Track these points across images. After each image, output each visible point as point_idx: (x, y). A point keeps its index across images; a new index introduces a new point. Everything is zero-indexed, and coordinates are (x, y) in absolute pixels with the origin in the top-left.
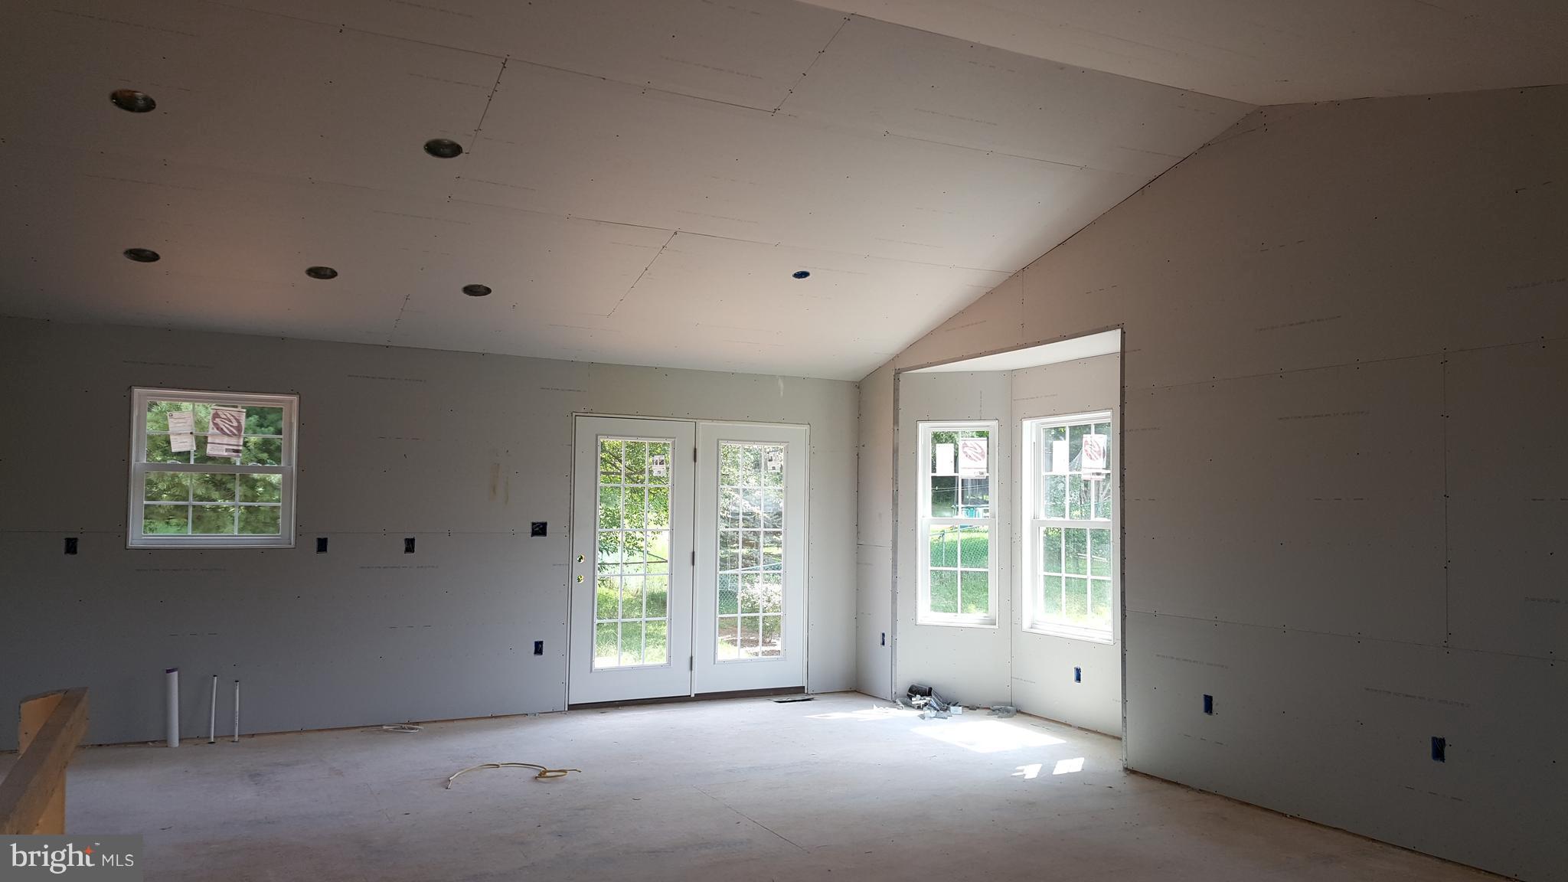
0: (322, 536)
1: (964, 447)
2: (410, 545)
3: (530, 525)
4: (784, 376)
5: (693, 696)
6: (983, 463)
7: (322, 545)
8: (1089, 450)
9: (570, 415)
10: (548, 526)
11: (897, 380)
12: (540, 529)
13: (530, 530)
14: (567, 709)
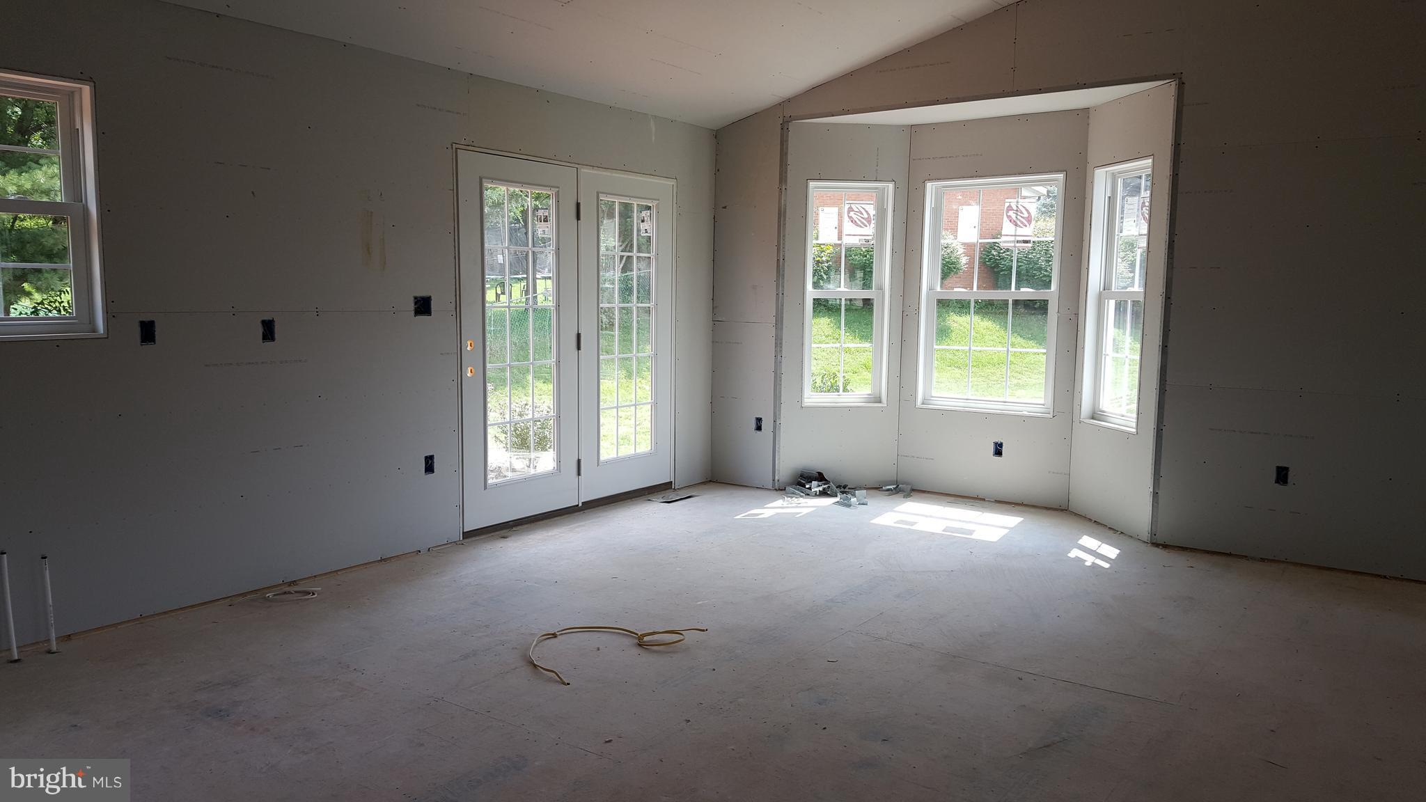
0: (147, 318)
1: (849, 213)
2: (268, 331)
3: (413, 298)
4: (655, 116)
5: (580, 505)
6: (869, 230)
7: (148, 332)
8: (1014, 216)
9: (450, 148)
10: (433, 303)
11: (784, 127)
12: (423, 306)
13: (412, 306)
14: (461, 539)
